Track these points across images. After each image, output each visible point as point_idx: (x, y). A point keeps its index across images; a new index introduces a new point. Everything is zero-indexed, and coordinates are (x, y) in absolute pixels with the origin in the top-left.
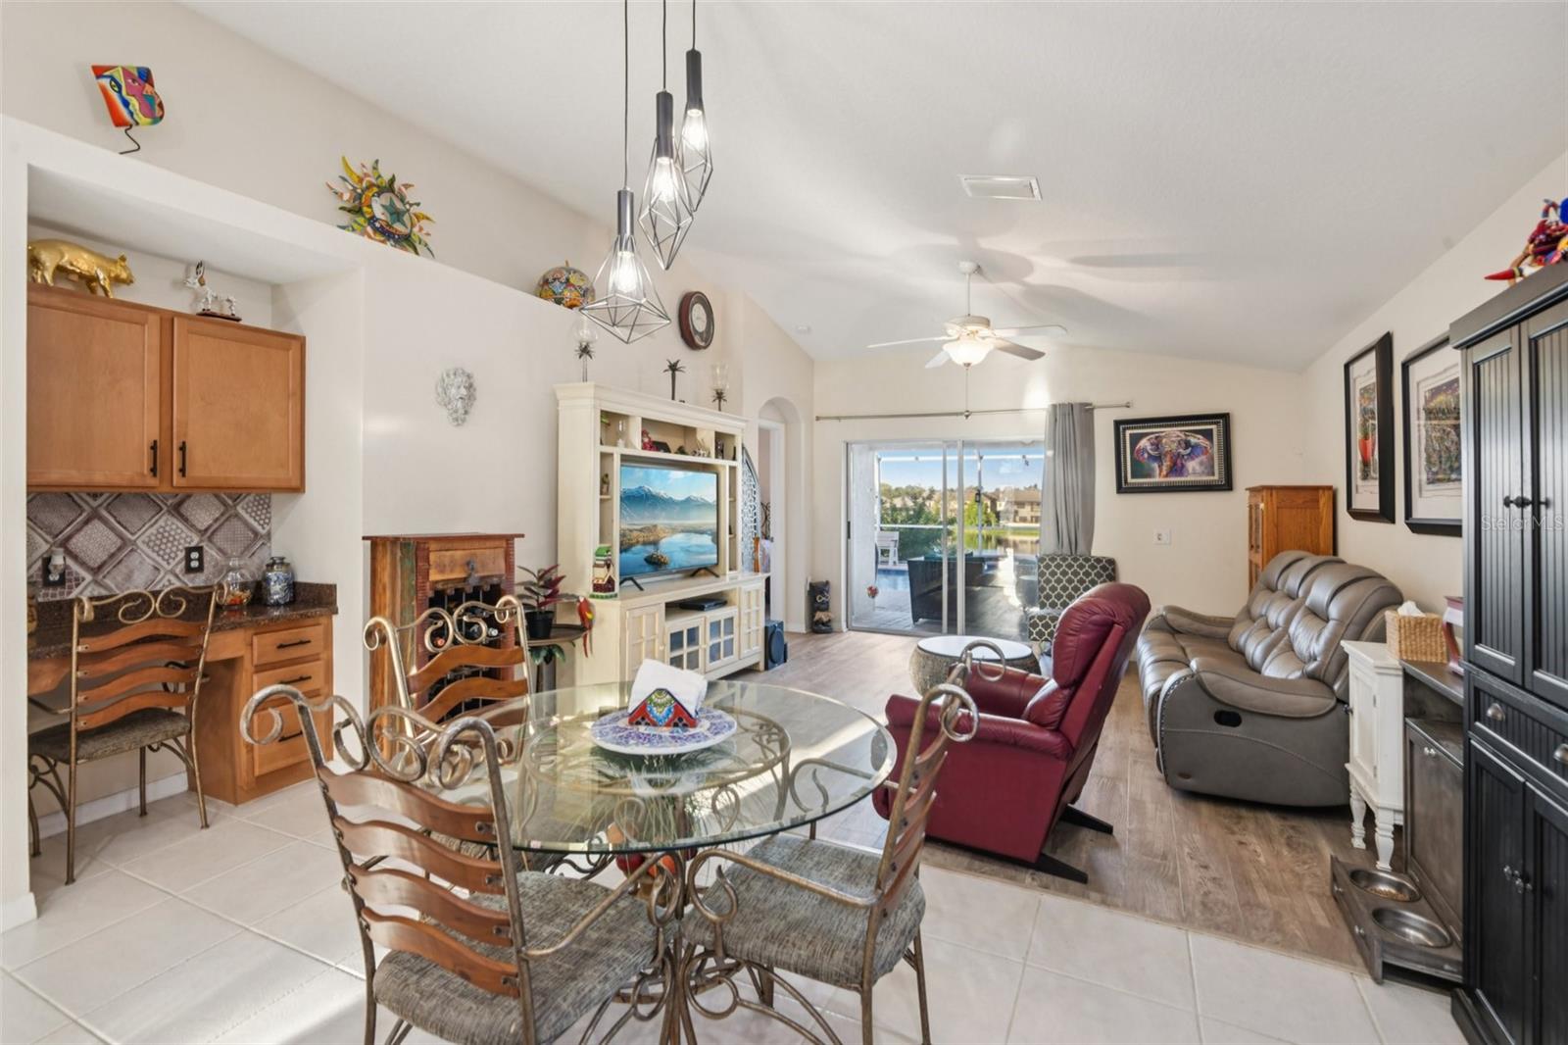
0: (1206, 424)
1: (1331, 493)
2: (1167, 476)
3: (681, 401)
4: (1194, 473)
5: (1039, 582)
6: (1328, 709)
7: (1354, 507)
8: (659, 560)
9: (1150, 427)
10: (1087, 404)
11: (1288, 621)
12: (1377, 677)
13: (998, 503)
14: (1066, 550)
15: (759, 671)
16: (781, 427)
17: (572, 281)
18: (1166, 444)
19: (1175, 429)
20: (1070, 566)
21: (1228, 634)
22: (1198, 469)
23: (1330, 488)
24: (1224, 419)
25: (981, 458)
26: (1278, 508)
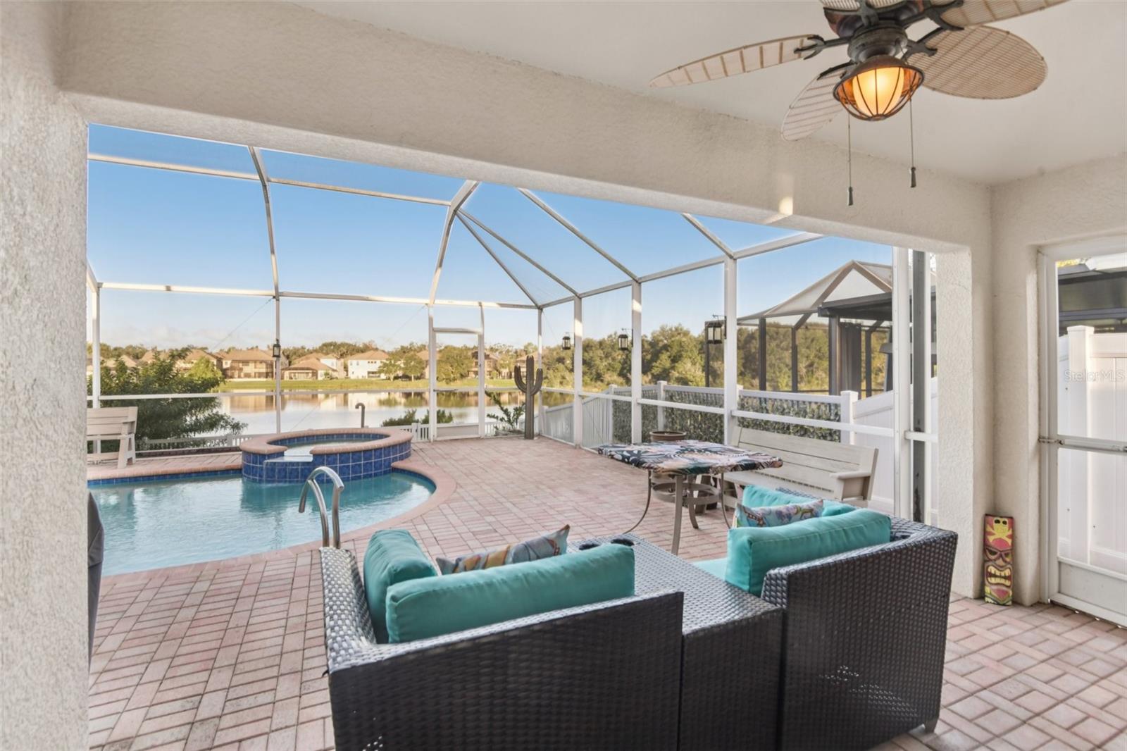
13: (224, 362)
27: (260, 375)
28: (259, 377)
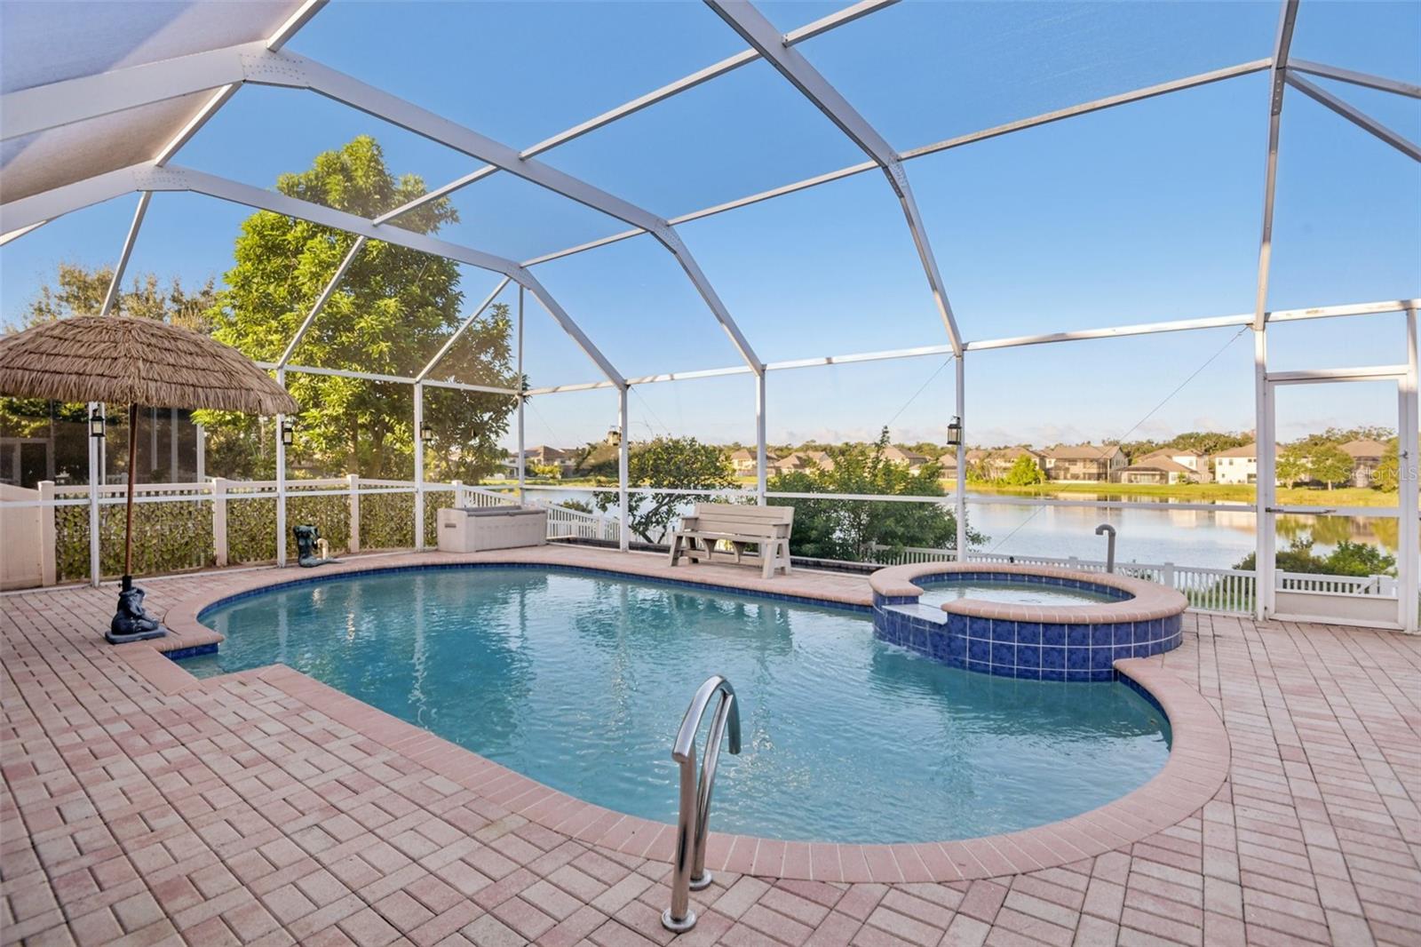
13: (1047, 460)
27: (1090, 477)
28: (1089, 479)
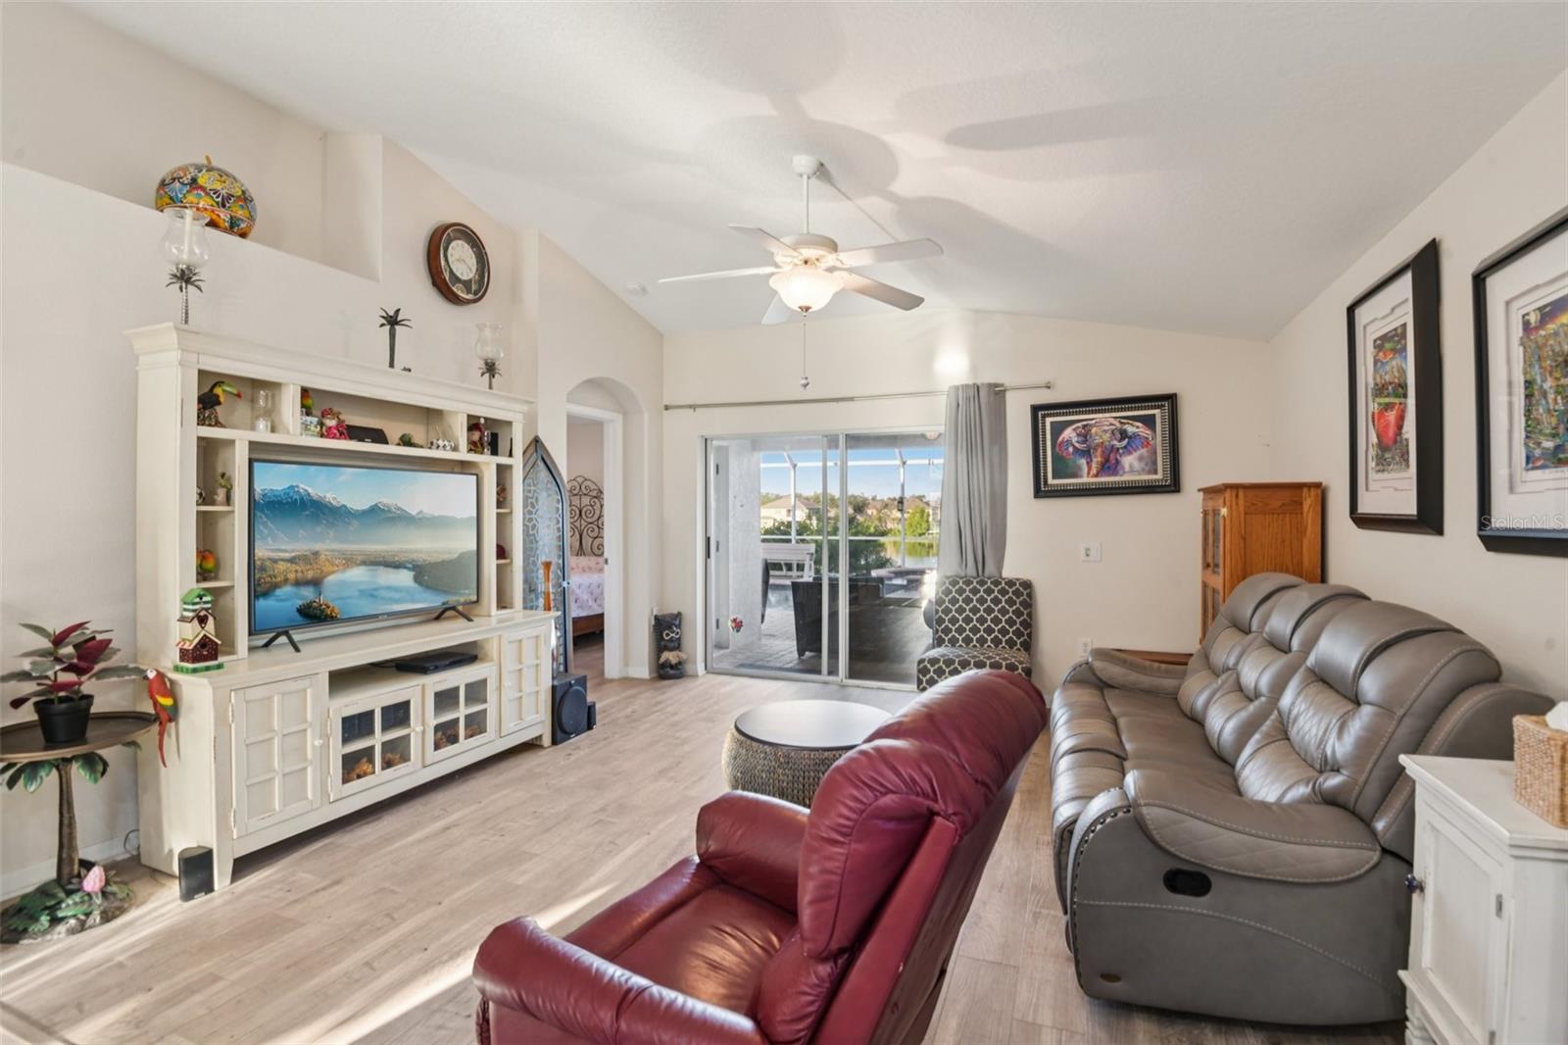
0: (1148, 408)
1: (1319, 492)
2: (1096, 476)
3: (405, 369)
4: (1132, 471)
5: (937, 612)
6: (1367, 867)
7: (1360, 511)
8: (322, 611)
9: (1077, 413)
10: (996, 385)
11: (1278, 687)
12: (1513, 861)
14: (971, 571)
15: (541, 747)
16: (619, 418)
17: (201, 181)
18: (1096, 434)
19: (1107, 415)
20: (975, 591)
21: (1179, 688)
22: (1137, 465)
23: (1318, 485)
24: (1170, 400)
25: (904, 463)
26: (1245, 514)
